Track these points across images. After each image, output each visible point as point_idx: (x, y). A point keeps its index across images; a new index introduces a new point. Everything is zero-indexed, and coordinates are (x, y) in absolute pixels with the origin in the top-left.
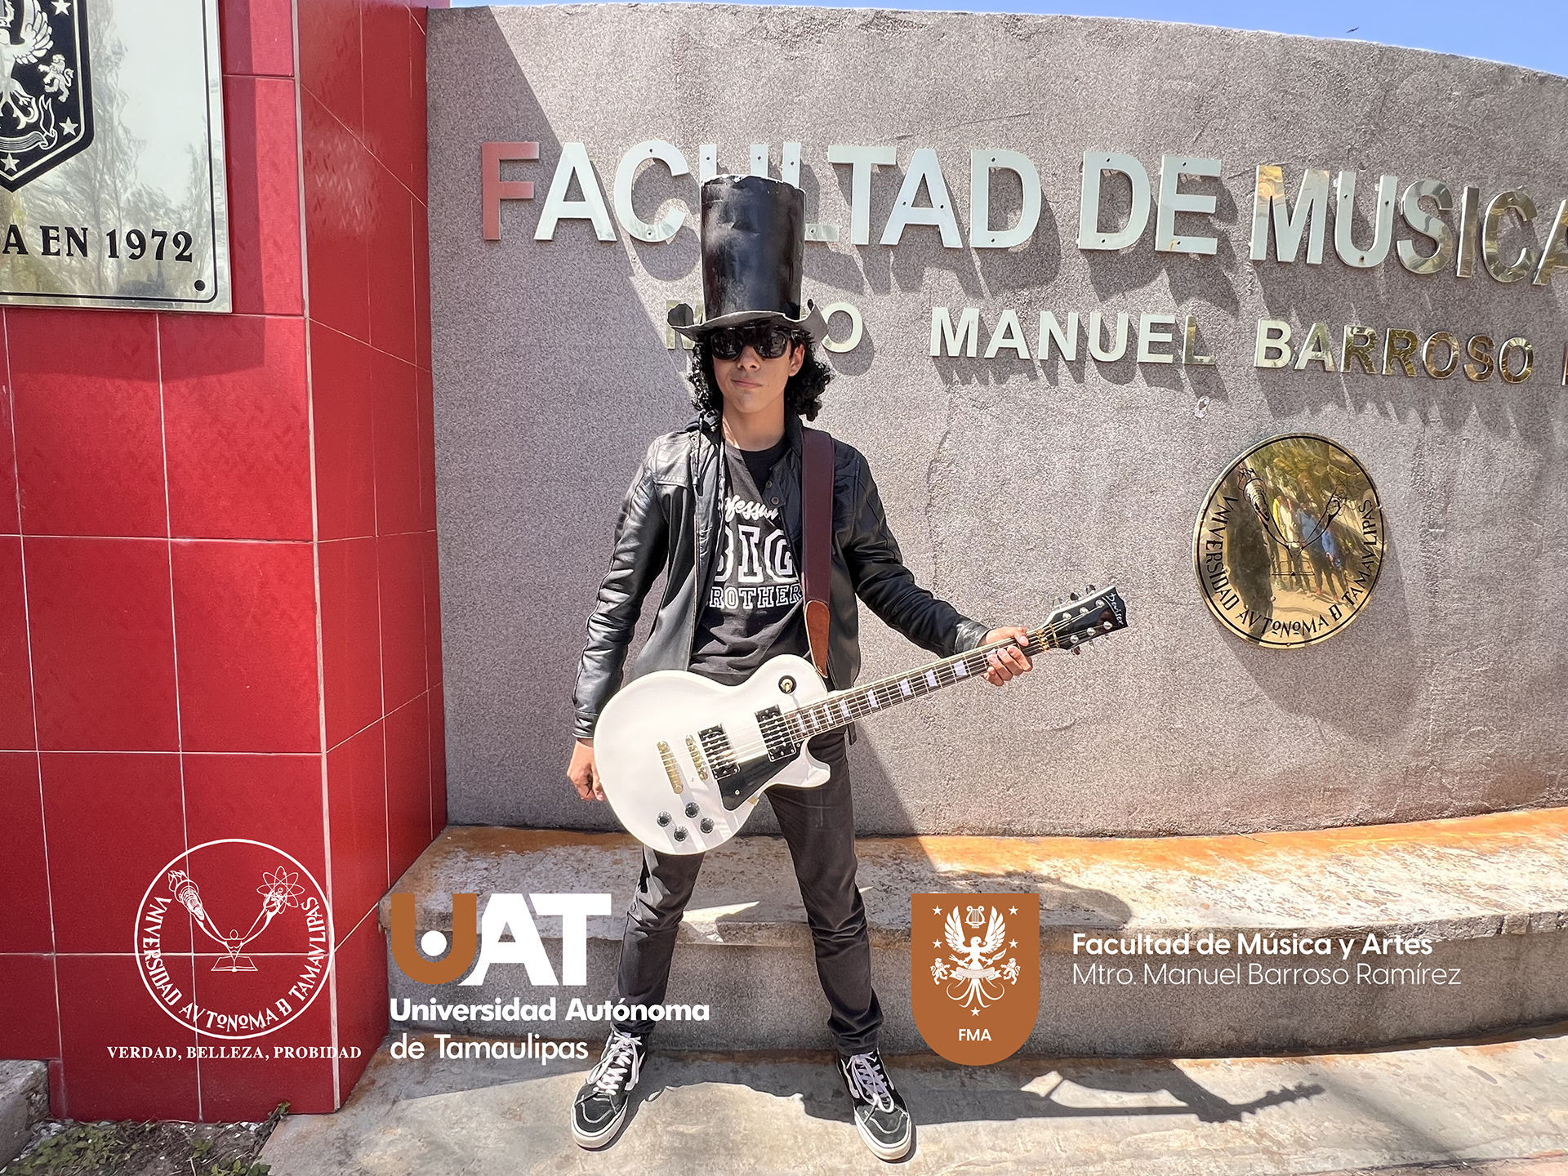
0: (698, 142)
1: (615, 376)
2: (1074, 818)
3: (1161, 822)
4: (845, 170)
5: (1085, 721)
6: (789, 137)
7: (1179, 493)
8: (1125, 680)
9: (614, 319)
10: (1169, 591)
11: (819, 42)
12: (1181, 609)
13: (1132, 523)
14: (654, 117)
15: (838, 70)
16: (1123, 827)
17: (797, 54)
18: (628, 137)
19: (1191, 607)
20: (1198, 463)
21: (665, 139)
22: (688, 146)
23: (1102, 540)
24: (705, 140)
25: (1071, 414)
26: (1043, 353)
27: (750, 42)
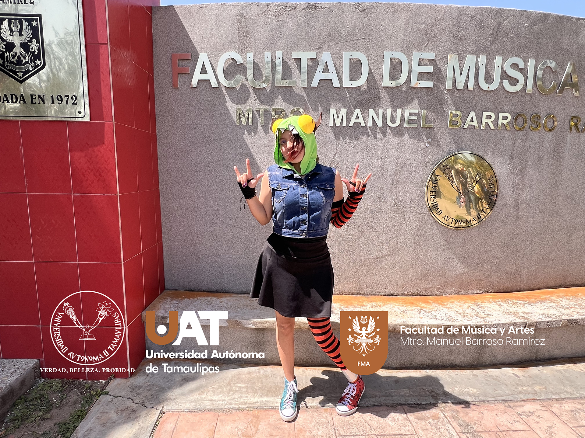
0: (246, 52)
1: (219, 135)
2: (383, 289)
3: (414, 291)
4: (298, 60)
5: (386, 255)
6: (278, 49)
7: (420, 174)
8: (401, 240)
9: (218, 115)
10: (416, 209)
11: (288, 15)
12: (421, 215)
13: (403, 185)
14: (231, 43)
15: (295, 25)
16: (400, 293)
17: (280, 19)
18: (222, 51)
19: (425, 214)
20: (427, 163)
21: (235, 51)
22: (243, 53)
23: (392, 191)
24: (249, 51)
25: (380, 146)
26: (370, 124)
27: (264, 16)
